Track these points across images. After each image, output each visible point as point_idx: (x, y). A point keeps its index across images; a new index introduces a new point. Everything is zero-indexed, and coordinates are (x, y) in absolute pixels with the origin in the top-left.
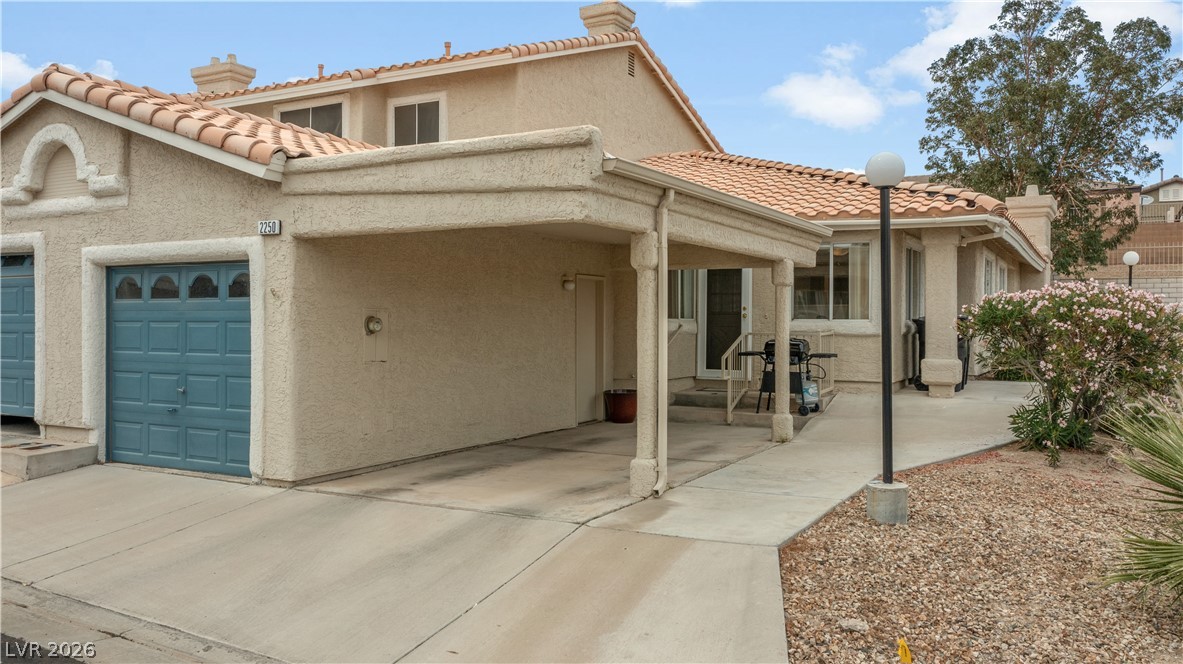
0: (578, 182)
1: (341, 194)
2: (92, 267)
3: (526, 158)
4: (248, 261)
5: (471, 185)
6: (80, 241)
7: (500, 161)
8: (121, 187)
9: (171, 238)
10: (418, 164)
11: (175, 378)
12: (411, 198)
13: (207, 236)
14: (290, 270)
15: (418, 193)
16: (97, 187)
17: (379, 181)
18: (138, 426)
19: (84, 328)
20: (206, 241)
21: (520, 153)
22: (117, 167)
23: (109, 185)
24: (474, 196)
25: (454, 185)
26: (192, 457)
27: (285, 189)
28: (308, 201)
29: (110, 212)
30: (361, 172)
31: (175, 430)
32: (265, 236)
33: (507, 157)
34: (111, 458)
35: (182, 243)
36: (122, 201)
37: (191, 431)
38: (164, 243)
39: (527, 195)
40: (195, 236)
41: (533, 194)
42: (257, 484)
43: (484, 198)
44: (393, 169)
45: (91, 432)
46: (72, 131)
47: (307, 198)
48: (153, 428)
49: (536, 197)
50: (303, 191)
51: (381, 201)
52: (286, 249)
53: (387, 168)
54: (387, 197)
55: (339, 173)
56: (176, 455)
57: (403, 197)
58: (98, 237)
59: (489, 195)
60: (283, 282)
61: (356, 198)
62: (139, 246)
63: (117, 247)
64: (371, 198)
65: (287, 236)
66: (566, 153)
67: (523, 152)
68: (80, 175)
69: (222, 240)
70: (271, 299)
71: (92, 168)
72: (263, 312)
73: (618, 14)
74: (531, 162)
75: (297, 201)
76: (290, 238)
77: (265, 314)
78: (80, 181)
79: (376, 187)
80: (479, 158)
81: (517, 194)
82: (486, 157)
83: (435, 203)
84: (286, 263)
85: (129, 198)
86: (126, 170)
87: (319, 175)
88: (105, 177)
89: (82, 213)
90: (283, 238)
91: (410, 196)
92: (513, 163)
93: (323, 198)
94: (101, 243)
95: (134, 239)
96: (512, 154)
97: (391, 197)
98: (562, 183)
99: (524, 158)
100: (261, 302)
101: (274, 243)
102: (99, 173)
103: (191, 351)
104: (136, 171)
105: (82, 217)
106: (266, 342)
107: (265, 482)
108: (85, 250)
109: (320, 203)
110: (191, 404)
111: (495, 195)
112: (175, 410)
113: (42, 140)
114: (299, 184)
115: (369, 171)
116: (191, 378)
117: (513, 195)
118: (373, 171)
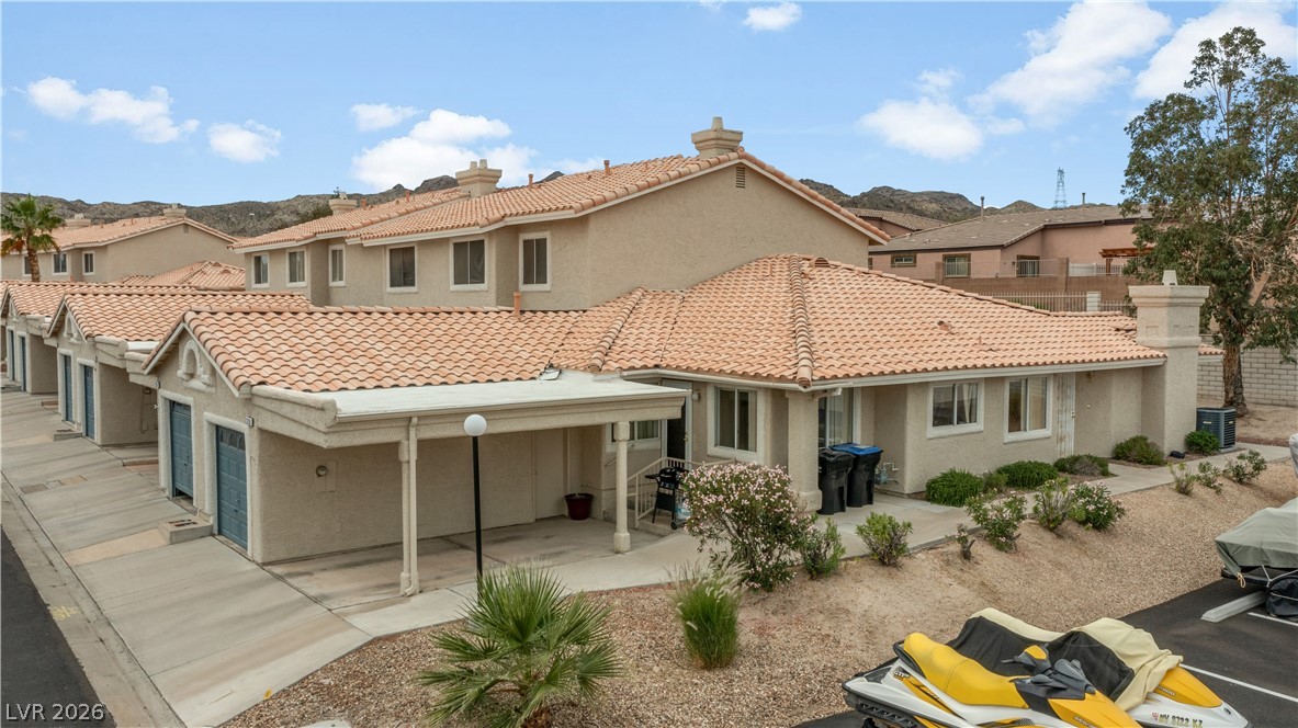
0: (321, 429)
1: (268, 410)
2: (208, 424)
4: (244, 436)
6: (204, 408)
8: (211, 382)
9: (227, 416)
10: (284, 402)
13: (235, 420)
14: (258, 446)
17: (275, 407)
18: (228, 517)
19: (205, 458)
22: (209, 371)
23: (206, 381)
27: (253, 402)
29: (210, 395)
30: (271, 401)
31: (237, 522)
32: (248, 425)
33: (305, 408)
34: (220, 533)
35: (229, 420)
38: (225, 418)
40: (232, 419)
42: (249, 561)
44: (278, 402)
45: (212, 516)
47: (259, 409)
48: (232, 519)
49: (315, 432)
50: (258, 405)
52: (256, 434)
55: (265, 399)
56: (238, 536)
58: (208, 407)
60: (255, 452)
61: (272, 414)
62: (218, 417)
67: (308, 407)
68: (200, 372)
69: (239, 422)
70: (252, 461)
71: (202, 369)
72: (250, 467)
76: (257, 429)
78: (200, 375)
79: (275, 410)
83: (291, 425)
84: (256, 443)
87: (260, 398)
90: (254, 427)
93: (263, 411)
94: (209, 411)
95: (217, 412)
97: (281, 418)
101: (252, 430)
102: (204, 373)
105: (204, 395)
106: (251, 484)
107: (253, 562)
111: (305, 427)
112: (237, 511)
113: (188, 348)
114: (256, 401)
116: (240, 494)
117: (309, 428)
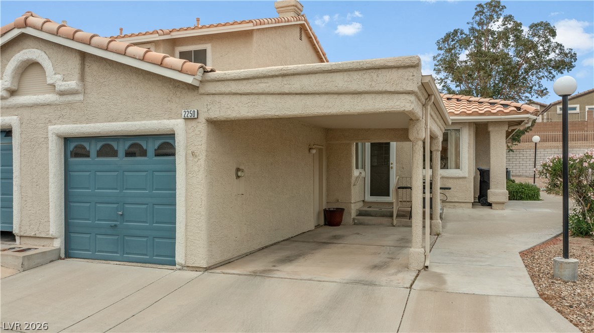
0: (409, 88)
1: (241, 94)
2: (56, 138)
3: (374, 74)
4: (174, 134)
5: (336, 89)
6: (47, 121)
7: (356, 76)
8: (80, 88)
9: (116, 120)
10: (298, 76)
11: (115, 206)
12: (292, 97)
13: (144, 119)
14: (204, 140)
15: (296, 94)
16: (62, 88)
17: (269, 86)
18: (88, 236)
19: (51, 176)
20: (143, 122)
21: (370, 71)
22: (77, 76)
23: (72, 87)
24: (336, 96)
25: (323, 89)
26: (127, 253)
27: (201, 91)
28: (217, 98)
29: (69, 104)
30: (257, 81)
31: (116, 237)
32: (186, 119)
33: (361, 73)
34: (68, 256)
35: (125, 123)
36: (79, 97)
37: (127, 238)
38: (110, 123)
39: (373, 96)
40: (134, 119)
41: (377, 96)
42: (180, 269)
43: (343, 97)
44: (280, 79)
45: (54, 240)
46: (43, 54)
47: (217, 96)
48: (99, 236)
49: (379, 97)
50: (214, 92)
51: (270, 99)
52: (201, 128)
53: (275, 79)
54: (274, 96)
55: (241, 82)
56: (117, 253)
57: (285, 96)
58: (61, 120)
59: (346, 96)
60: (199, 147)
61: (252, 97)
62: (92, 125)
63: (75, 125)
64: (263, 97)
65: (202, 119)
66: (401, 72)
67: (372, 71)
68: (49, 81)
69: (155, 122)
70: (191, 158)
71: (59, 76)
72: (185, 165)
73: (296, 6)
74: (378, 76)
75: (209, 99)
76: (204, 121)
77: (186, 166)
78: (49, 85)
79: (267, 90)
80: (341, 73)
81: (366, 95)
82: (345, 73)
83: (309, 100)
84: (201, 135)
85: (84, 96)
86: (82, 78)
87: (227, 82)
88: (69, 82)
89: (49, 105)
90: (199, 120)
91: (290, 96)
92: (365, 76)
93: (228, 97)
94: (63, 123)
95: (88, 121)
96: (364, 72)
97: (276, 96)
98: (399, 89)
99: (372, 74)
100: (184, 159)
101: (194, 123)
102: (64, 80)
103: (127, 189)
104: (89, 79)
105: (48, 107)
106: (188, 184)
107: (185, 268)
108: (51, 127)
109: (225, 100)
110: (127, 221)
111: (351, 96)
112: (116, 226)
113: (20, 58)
114: (210, 88)
115: (262, 80)
116: (127, 206)
117: (363, 96)
118: (266, 80)
